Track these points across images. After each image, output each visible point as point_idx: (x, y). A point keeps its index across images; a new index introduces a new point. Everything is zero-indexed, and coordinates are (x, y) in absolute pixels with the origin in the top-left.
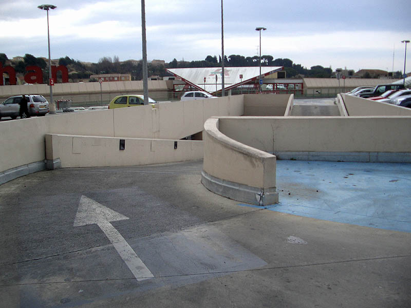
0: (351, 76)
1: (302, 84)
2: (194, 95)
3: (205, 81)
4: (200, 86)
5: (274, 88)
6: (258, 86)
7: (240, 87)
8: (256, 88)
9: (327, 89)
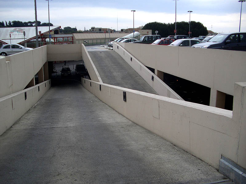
0: (100, 32)
1: (73, 37)
2: (11, 47)
3: (10, 37)
4: (4, 41)
5: (55, 41)
6: (44, 39)
7: (32, 40)
8: (42, 41)
9: (92, 40)
